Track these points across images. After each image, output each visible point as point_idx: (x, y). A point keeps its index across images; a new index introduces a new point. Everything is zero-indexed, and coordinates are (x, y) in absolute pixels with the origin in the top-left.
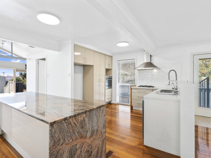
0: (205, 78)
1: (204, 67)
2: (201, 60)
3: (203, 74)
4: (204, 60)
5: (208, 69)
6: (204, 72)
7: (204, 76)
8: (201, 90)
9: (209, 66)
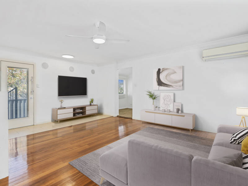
0: (12, 89)
1: (11, 77)
2: (9, 68)
3: (9, 84)
4: (11, 68)
5: (15, 79)
6: (12, 82)
7: (11, 86)
8: (9, 101)
9: (16, 76)
